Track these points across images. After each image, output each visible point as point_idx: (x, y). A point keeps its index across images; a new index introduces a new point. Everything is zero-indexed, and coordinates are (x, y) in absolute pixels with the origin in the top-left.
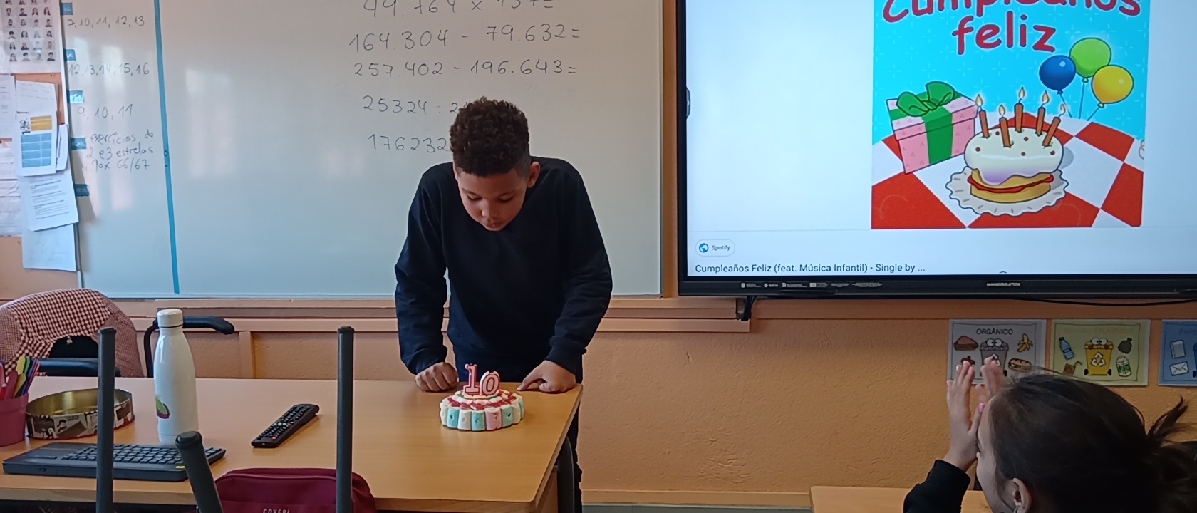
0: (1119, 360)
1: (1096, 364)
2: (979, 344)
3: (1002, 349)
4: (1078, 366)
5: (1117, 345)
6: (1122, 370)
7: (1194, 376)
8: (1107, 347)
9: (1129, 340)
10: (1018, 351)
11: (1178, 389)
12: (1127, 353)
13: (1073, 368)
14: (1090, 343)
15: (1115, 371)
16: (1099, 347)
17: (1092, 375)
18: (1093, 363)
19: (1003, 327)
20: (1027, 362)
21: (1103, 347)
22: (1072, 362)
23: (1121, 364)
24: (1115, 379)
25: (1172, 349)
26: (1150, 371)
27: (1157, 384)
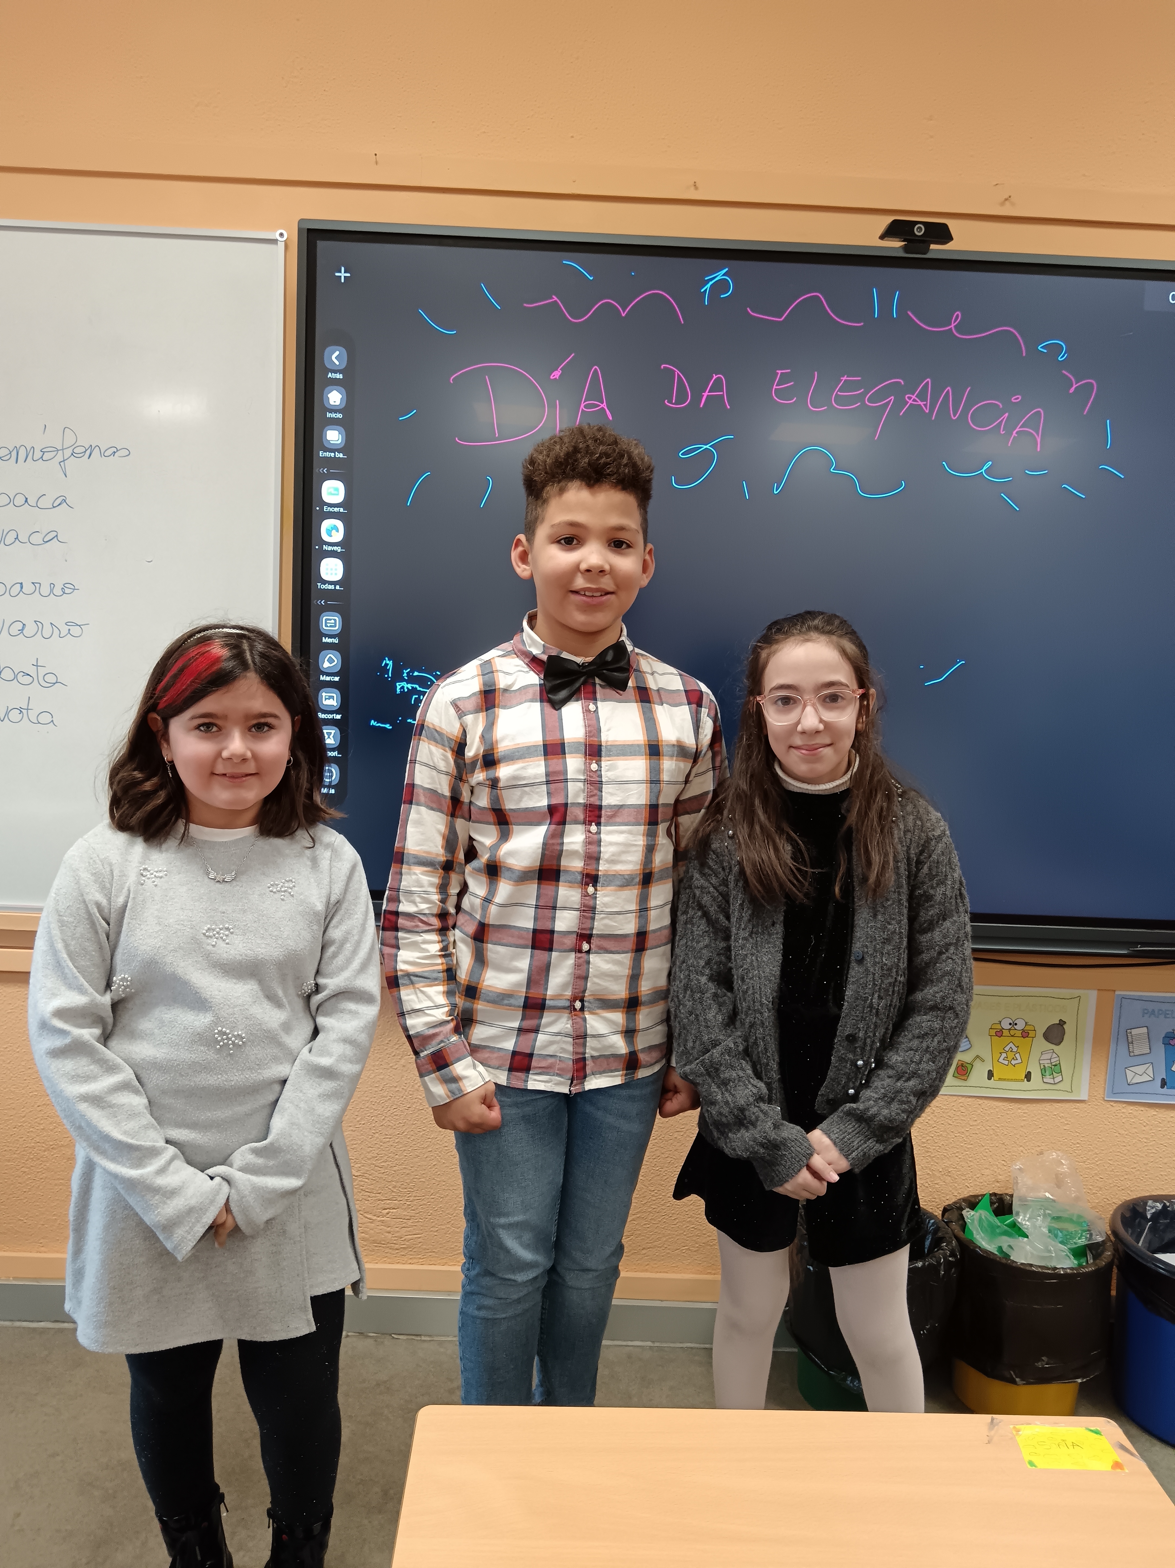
0: (1044, 1057)
1: (1006, 1062)
4: (977, 1064)
5: (1041, 1030)
6: (1047, 1072)
7: (1162, 1087)
8: (1025, 1034)
9: (1062, 1023)
11: (1135, 1108)
12: (1058, 1044)
13: (969, 1067)
14: (998, 1027)
15: (1036, 1075)
16: (1012, 1032)
17: (1000, 1079)
18: (1001, 1060)
21: (1019, 1034)
22: (967, 1058)
23: (1047, 1063)
24: (1036, 1088)
25: (1130, 1040)
26: (1093, 1075)
27: (1104, 1098)
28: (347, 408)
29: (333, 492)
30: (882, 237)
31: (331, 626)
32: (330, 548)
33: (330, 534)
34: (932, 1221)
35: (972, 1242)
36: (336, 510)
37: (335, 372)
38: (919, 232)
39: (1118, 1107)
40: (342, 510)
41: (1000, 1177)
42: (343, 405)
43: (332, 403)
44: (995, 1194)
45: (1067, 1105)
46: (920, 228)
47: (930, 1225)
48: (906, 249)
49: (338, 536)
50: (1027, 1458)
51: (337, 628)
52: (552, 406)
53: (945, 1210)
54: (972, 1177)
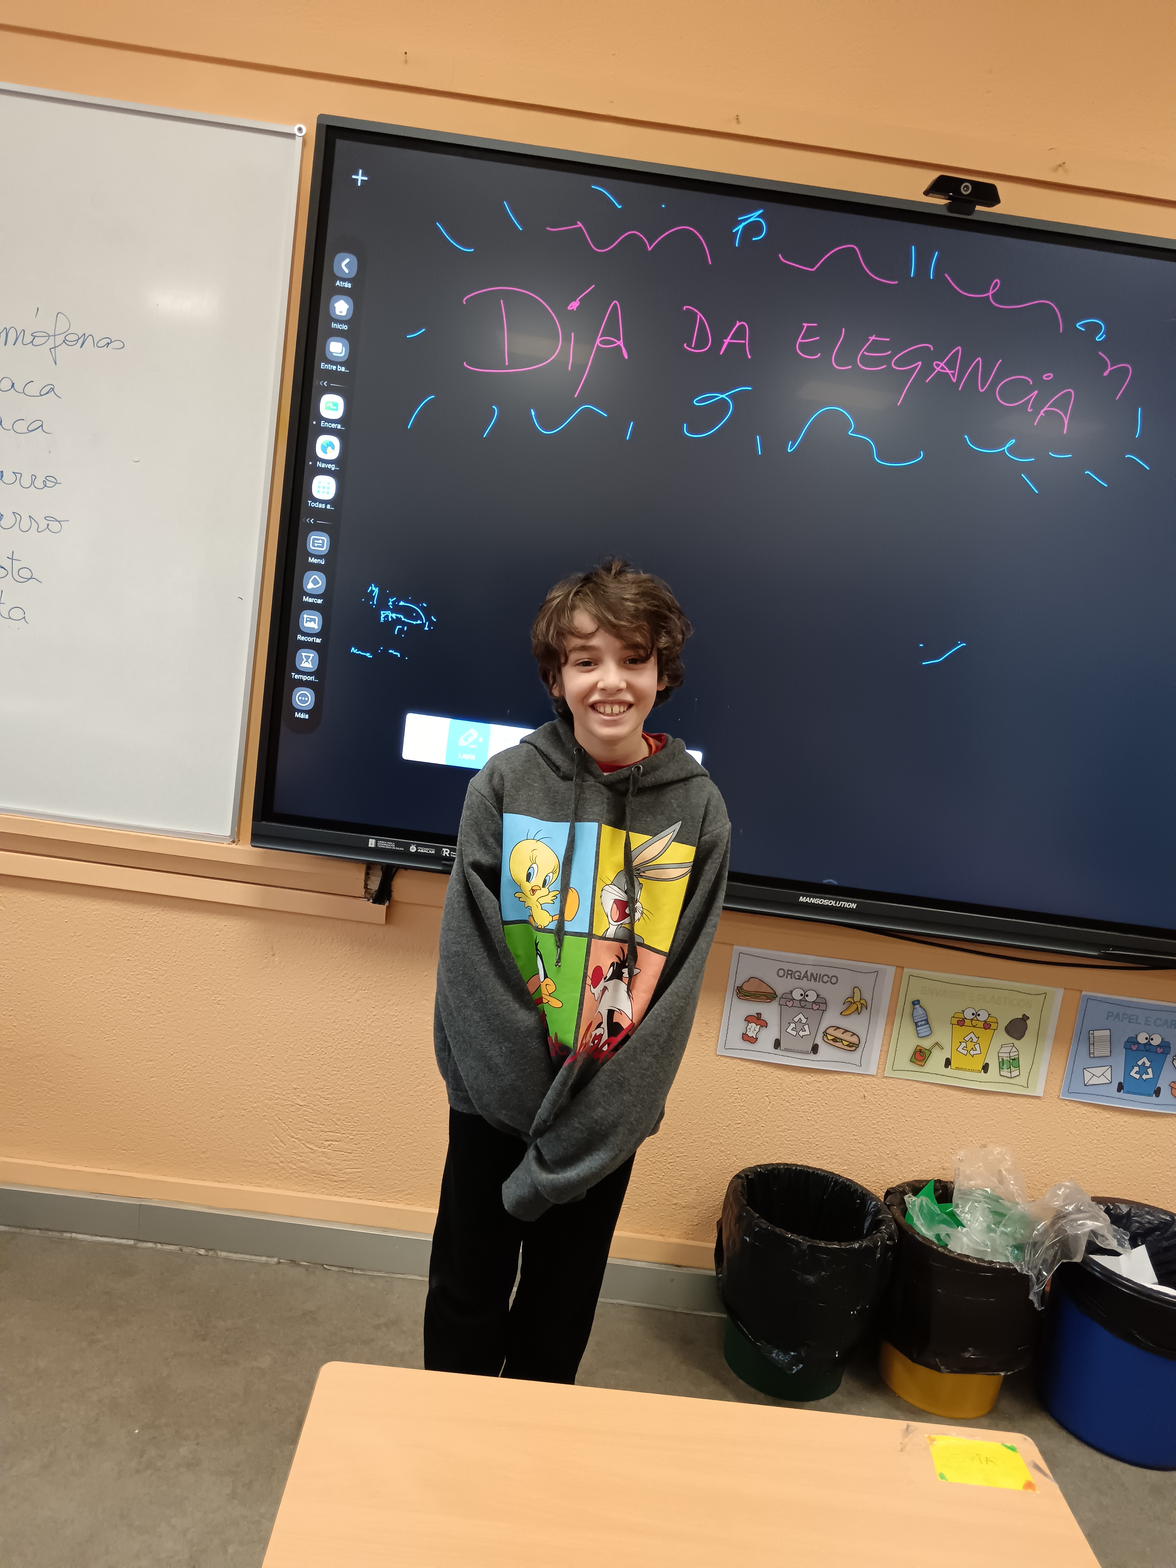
0: (1003, 1050)
1: (965, 1052)
2: (779, 993)
3: (815, 1006)
4: (936, 1052)
5: (1004, 1022)
6: (1005, 1066)
7: (1119, 1091)
8: (987, 1026)
9: (1025, 1018)
10: (841, 1014)
11: (1090, 1109)
12: (1019, 1038)
13: (927, 1053)
14: (961, 1016)
15: (994, 1067)
16: (974, 1023)
17: (957, 1068)
18: (960, 1049)
19: (822, 971)
20: (854, 1034)
21: (981, 1025)
22: (926, 1044)
23: (1005, 1056)
24: (993, 1080)
25: (1091, 1041)
26: (1050, 1073)
27: (1059, 1096)
28: (353, 320)
29: (332, 407)
30: (926, 193)
31: (318, 546)
32: (323, 466)
33: (324, 450)
34: (874, 1203)
35: (911, 1227)
36: (333, 426)
37: (344, 280)
38: (965, 191)
39: (1071, 1106)
40: (339, 427)
41: (947, 1165)
42: (349, 317)
43: (338, 313)
44: (939, 1181)
45: (1022, 1100)
46: (967, 187)
47: (872, 1206)
48: (949, 207)
49: (333, 453)
50: (938, 1470)
51: (325, 549)
52: (567, 339)
53: (888, 1193)
54: (919, 1162)
